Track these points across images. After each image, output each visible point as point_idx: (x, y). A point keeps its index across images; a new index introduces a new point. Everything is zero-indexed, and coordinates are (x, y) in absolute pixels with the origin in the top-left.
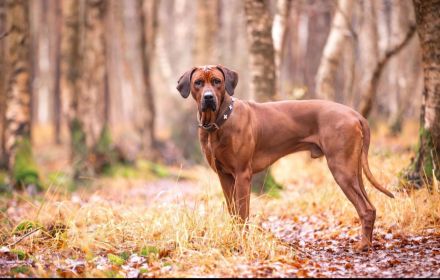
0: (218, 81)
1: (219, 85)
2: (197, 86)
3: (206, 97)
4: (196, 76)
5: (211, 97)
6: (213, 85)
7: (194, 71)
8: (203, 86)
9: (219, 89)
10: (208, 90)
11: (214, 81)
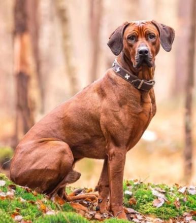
0: (152, 36)
1: (153, 40)
2: (130, 42)
3: (141, 52)
4: (129, 31)
5: (146, 52)
6: (147, 40)
7: (127, 26)
8: (137, 41)
9: (154, 44)
10: (142, 45)
11: (148, 36)
